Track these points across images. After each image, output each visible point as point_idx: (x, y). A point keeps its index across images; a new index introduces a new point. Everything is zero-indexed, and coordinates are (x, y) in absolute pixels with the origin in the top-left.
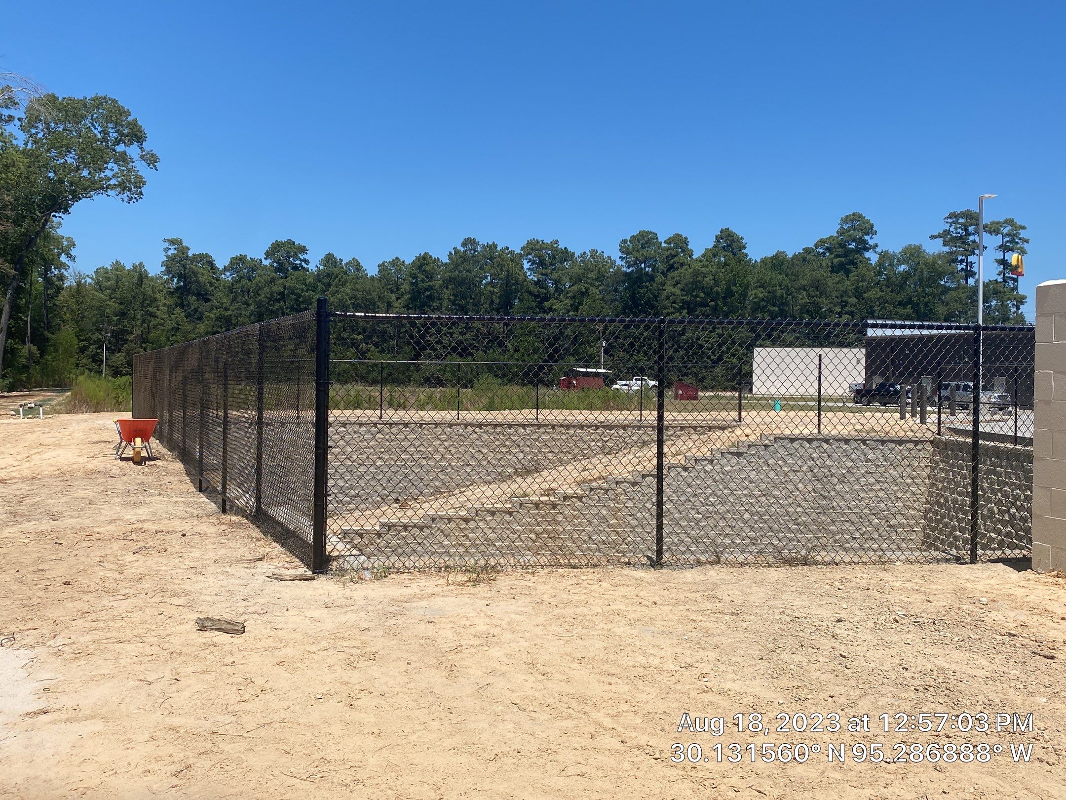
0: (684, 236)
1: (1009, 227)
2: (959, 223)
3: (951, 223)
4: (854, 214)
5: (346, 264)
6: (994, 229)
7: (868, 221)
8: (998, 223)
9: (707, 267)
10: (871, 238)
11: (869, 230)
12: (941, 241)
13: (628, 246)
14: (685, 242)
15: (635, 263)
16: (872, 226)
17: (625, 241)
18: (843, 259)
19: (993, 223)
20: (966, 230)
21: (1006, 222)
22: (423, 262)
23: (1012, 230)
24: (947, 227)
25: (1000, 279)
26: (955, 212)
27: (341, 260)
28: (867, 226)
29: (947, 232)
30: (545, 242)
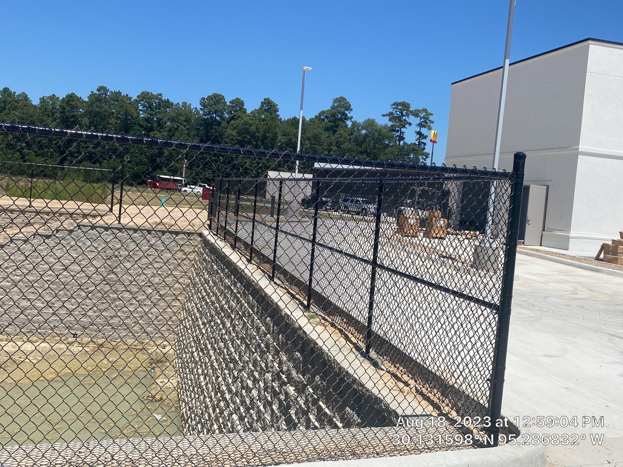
0: (241, 100)
1: (424, 114)
2: (398, 109)
3: (394, 108)
4: (341, 98)
5: (18, 95)
6: (416, 114)
7: (348, 103)
8: (418, 111)
9: (253, 120)
10: (349, 113)
11: (348, 108)
12: (387, 118)
13: (206, 102)
14: (242, 103)
15: (209, 114)
16: (350, 106)
17: (203, 99)
18: (332, 124)
19: (415, 110)
20: (402, 113)
21: (423, 110)
22: (71, 98)
23: (425, 115)
24: (391, 110)
25: (417, 143)
26: (397, 102)
27: (15, 93)
28: (347, 105)
29: (391, 114)
30: (153, 94)
